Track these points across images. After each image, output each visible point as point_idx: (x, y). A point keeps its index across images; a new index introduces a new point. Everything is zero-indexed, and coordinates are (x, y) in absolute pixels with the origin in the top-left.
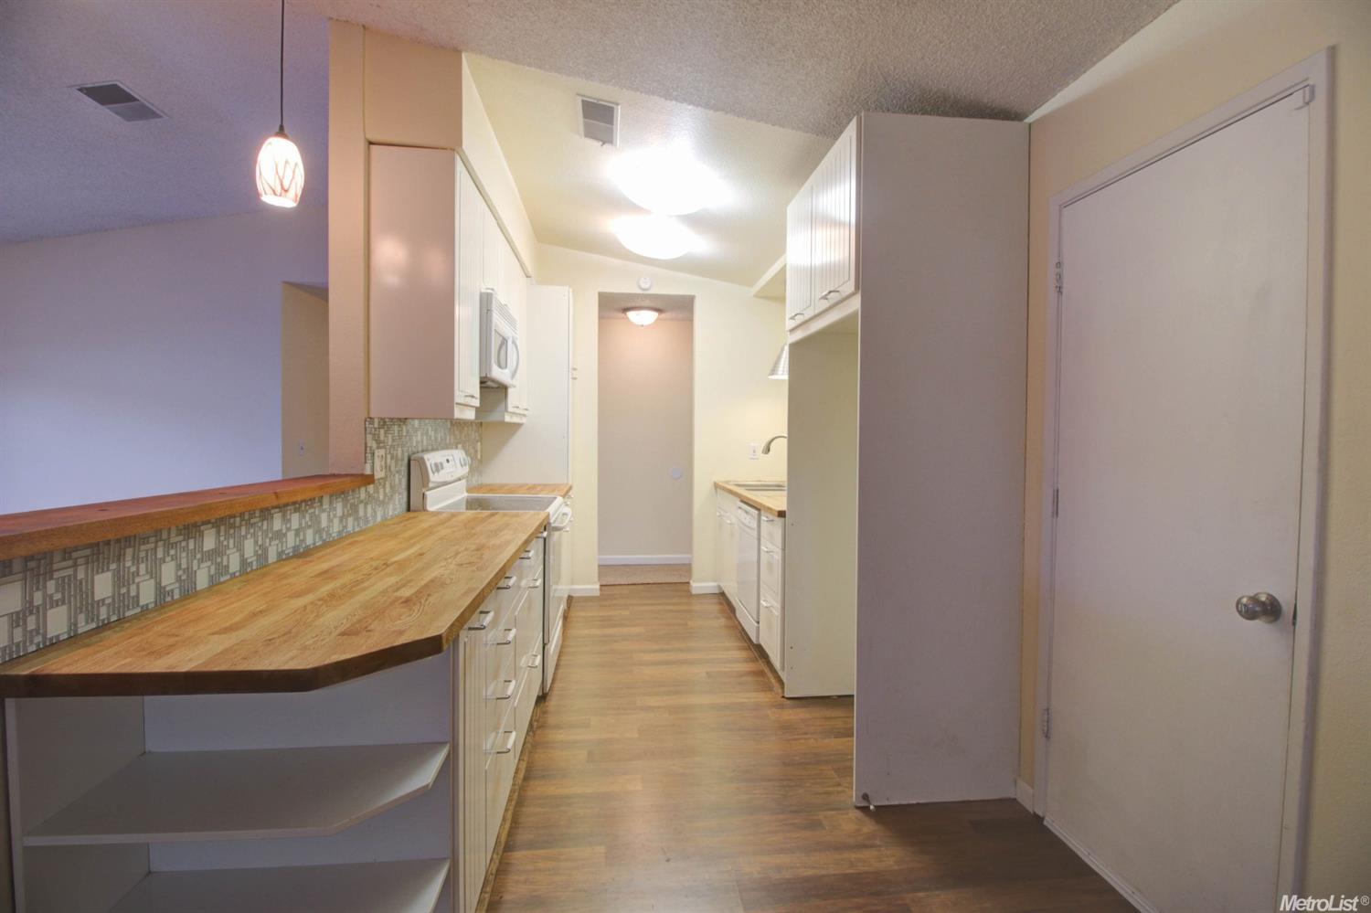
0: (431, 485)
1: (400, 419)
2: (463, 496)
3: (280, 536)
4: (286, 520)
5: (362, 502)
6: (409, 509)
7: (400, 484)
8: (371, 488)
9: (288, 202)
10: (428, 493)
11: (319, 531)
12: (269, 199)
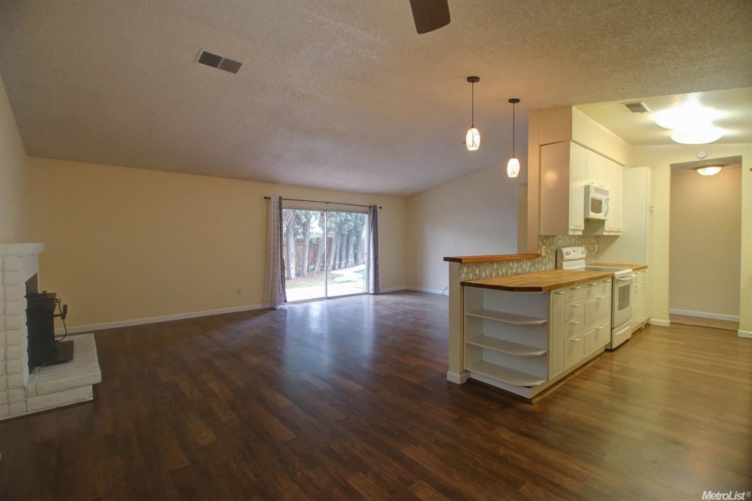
0: (564, 260)
1: (553, 236)
2: (582, 266)
3: (511, 268)
4: (513, 265)
5: (537, 263)
6: (556, 268)
7: (552, 258)
8: (540, 258)
9: (515, 176)
10: (563, 263)
11: (522, 269)
12: (510, 176)
